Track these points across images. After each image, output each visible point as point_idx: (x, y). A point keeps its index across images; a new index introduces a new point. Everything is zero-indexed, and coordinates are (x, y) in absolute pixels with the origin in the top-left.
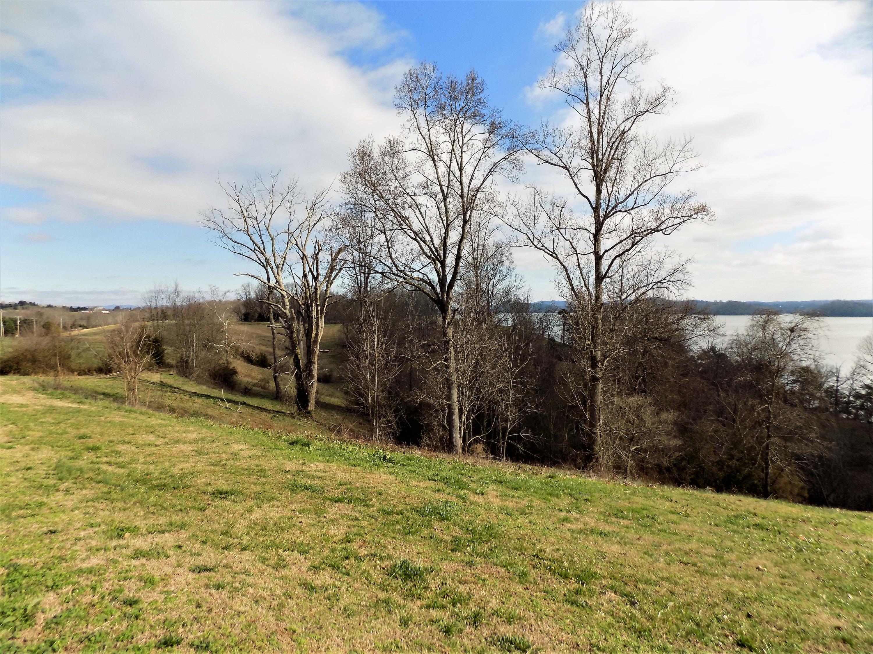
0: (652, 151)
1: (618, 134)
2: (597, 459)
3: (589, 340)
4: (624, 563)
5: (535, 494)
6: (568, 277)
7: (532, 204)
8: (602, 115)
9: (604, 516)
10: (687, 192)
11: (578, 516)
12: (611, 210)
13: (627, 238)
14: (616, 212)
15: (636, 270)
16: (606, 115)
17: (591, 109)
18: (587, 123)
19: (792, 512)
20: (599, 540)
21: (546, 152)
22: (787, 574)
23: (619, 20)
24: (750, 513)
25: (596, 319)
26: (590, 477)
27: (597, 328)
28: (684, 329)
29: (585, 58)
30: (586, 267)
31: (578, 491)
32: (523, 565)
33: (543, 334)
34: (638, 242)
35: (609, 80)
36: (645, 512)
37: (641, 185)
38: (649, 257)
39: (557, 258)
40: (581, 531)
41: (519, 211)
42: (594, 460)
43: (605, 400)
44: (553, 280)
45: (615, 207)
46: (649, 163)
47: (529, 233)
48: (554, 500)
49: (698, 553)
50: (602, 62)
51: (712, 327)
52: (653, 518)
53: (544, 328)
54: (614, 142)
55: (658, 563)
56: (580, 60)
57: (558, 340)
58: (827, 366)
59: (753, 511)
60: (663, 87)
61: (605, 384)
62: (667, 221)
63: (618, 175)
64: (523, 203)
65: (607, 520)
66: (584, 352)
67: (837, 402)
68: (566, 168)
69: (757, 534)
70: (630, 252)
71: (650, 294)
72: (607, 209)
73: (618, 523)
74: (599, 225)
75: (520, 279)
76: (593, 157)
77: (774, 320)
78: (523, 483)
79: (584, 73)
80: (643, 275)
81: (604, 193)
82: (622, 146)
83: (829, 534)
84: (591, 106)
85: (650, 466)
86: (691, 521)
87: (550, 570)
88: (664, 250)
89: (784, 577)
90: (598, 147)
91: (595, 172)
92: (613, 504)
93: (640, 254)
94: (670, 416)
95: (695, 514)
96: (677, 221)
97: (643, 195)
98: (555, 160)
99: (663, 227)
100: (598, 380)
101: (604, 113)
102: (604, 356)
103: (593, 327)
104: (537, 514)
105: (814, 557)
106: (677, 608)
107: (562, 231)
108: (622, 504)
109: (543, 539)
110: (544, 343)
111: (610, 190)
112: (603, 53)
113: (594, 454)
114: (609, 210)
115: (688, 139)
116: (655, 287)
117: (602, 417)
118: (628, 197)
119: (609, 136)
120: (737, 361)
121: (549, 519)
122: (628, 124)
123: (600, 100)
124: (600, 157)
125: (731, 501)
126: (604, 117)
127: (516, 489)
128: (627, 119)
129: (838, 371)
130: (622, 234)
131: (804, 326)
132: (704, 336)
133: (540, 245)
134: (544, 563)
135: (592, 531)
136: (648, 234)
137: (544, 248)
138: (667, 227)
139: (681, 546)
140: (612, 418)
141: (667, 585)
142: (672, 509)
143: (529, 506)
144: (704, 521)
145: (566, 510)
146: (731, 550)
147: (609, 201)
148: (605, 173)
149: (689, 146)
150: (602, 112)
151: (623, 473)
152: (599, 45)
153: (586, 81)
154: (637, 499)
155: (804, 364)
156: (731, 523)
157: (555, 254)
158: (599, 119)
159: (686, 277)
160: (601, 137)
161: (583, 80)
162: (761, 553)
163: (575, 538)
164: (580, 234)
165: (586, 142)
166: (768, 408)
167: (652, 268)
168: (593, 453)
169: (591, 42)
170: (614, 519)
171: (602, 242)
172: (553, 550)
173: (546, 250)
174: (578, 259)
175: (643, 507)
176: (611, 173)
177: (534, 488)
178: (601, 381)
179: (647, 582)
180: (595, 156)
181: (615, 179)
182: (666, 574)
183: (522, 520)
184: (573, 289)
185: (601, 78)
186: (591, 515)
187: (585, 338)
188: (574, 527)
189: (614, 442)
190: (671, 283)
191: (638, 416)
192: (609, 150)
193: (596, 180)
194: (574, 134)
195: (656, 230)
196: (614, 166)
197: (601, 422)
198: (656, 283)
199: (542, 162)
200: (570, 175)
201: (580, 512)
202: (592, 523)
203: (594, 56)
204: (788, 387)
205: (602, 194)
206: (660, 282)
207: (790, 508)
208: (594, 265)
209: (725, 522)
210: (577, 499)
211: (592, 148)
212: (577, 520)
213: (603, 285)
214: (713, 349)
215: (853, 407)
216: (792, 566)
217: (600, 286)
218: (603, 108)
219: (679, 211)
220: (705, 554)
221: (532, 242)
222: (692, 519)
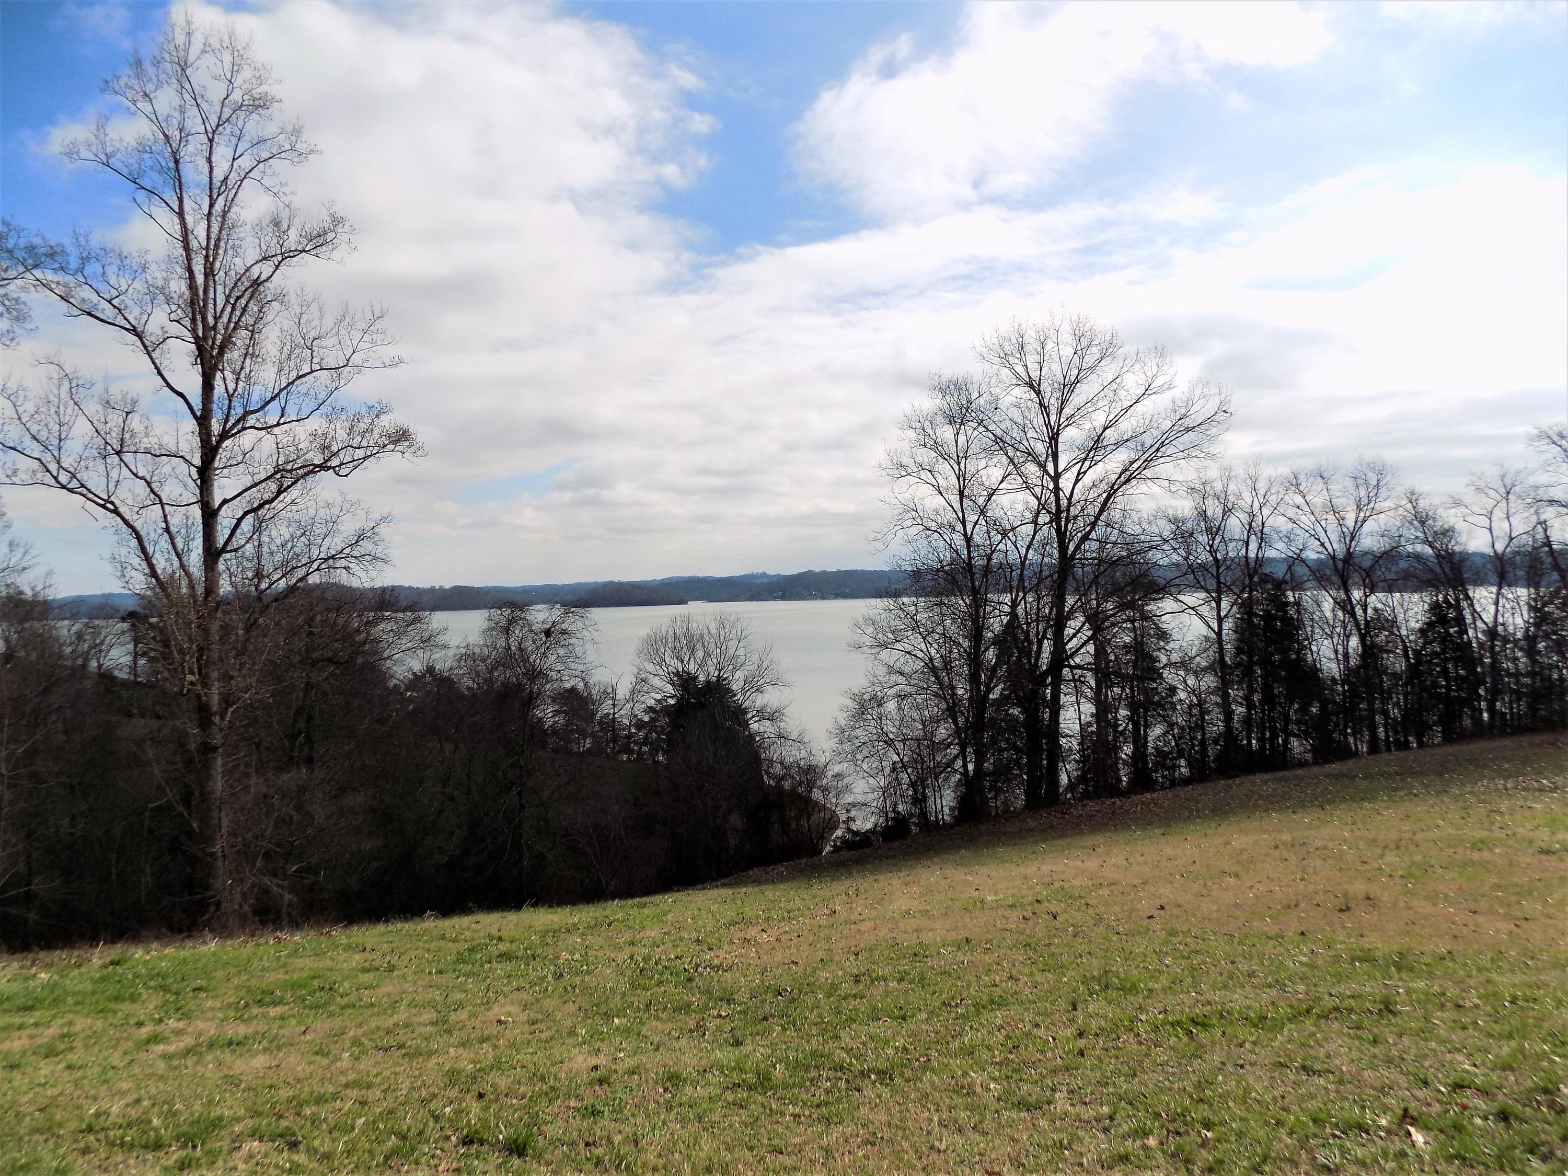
0: (313, 324)
1: (247, 284)
2: (218, 904)
3: (192, 672)
4: (275, 1082)
5: (79, 1008)
6: (143, 550)
7: (52, 398)
8: (213, 242)
9: (237, 1009)
10: (377, 405)
11: (181, 1025)
12: (234, 425)
13: (268, 478)
14: (244, 429)
15: (287, 537)
16: (222, 244)
17: (190, 226)
18: (181, 251)
19: (552, 920)
20: (227, 1056)
21: (86, 293)
22: (540, 1016)
23: (246, 73)
24: (492, 938)
25: (206, 632)
26: (205, 943)
27: (209, 650)
28: (377, 641)
29: (175, 123)
30: (183, 531)
31: (179, 976)
32: (55, 1158)
33: (84, 666)
34: (289, 487)
35: (226, 178)
36: (316, 983)
37: (292, 383)
38: (312, 512)
39: (116, 512)
40: (188, 1052)
41: (20, 410)
42: (212, 909)
43: (231, 786)
44: (108, 555)
45: (243, 418)
46: (309, 344)
47: (47, 458)
48: (125, 1007)
49: (407, 1026)
50: (211, 141)
51: (426, 635)
52: (331, 989)
53: (88, 653)
54: (238, 298)
55: (339, 1064)
56: (163, 125)
57: (122, 675)
58: (599, 683)
59: (497, 934)
60: (332, 215)
61: (229, 756)
62: (343, 452)
63: (248, 361)
64: (28, 394)
65: (242, 1016)
66: (184, 699)
67: (615, 739)
68: (134, 331)
69: (500, 969)
70: (273, 505)
71: (314, 579)
72: (226, 421)
73: (265, 1016)
74: (209, 451)
75: (22, 550)
76: (194, 320)
77: (521, 619)
78: (46, 992)
79: (174, 154)
80: (300, 544)
81: (219, 390)
82: (253, 308)
83: (600, 941)
84: (189, 219)
85: (326, 896)
86: (399, 977)
87: (122, 1144)
88: (339, 499)
89: (534, 1023)
90: (205, 300)
91: (200, 348)
92: (253, 982)
93: (294, 508)
94: (359, 799)
95: (406, 962)
96: (360, 453)
97: (296, 401)
98: (108, 312)
99: (335, 462)
100: (215, 749)
101: (218, 240)
102: (227, 701)
103: (201, 650)
104: (86, 1047)
105: (577, 980)
106: (372, 1125)
107: (127, 457)
108: (271, 979)
109: (103, 1091)
110: (88, 684)
111: (231, 387)
112: (214, 125)
113: (214, 896)
114: (230, 424)
115: (377, 313)
116: (323, 566)
117: (225, 822)
118: (269, 402)
119: (230, 285)
120: (469, 688)
121: (115, 1047)
122: (266, 269)
123: (210, 213)
124: (211, 321)
125: (465, 926)
126: (217, 246)
127: (30, 1008)
128: (265, 259)
129: (614, 690)
130: (256, 470)
131: (564, 626)
132: (414, 649)
133: (74, 484)
134: (107, 1137)
135: (211, 1045)
136: (307, 474)
137: (85, 491)
138: (342, 464)
139: (379, 1024)
140: (247, 820)
141: (354, 1093)
142: (367, 964)
143: (63, 1036)
144: (419, 972)
145: (153, 1020)
146: (461, 1006)
147: (229, 408)
148: (221, 352)
149: (379, 325)
150: (214, 236)
151: (274, 922)
152: (204, 106)
153: (177, 170)
154: (299, 962)
155: (568, 685)
156: (465, 962)
157: (112, 503)
158: (207, 248)
159: (380, 549)
160: (211, 283)
161: (172, 165)
162: (505, 996)
163: (176, 1068)
164: (167, 466)
165: (179, 287)
166: (518, 761)
167: (317, 532)
168: (209, 894)
169: (187, 96)
170: (255, 1011)
171: (216, 484)
172: (127, 1105)
173: (90, 496)
174: (165, 516)
175: (312, 974)
176: (233, 355)
177: (75, 994)
178: (220, 750)
179: (320, 1100)
180: (198, 317)
181: (242, 368)
182: (352, 1077)
183: (46, 1069)
184: (153, 573)
185: (211, 172)
186: (210, 1015)
187: (183, 672)
188: (172, 1048)
189: (254, 866)
190: (353, 560)
191: (299, 808)
192: (229, 309)
193: (202, 364)
194: (154, 267)
195: (323, 467)
196: (239, 342)
197: (224, 830)
198: (326, 560)
199: (76, 312)
200: (145, 347)
201: (186, 1016)
202: (210, 1029)
203: (194, 124)
204: (549, 723)
205: (216, 391)
206: (333, 557)
207: (550, 916)
208: (201, 527)
209: (454, 963)
210: (177, 993)
211: (192, 303)
212: (179, 1032)
213: (221, 566)
214: (430, 670)
215: (635, 743)
216: (546, 1003)
217: (213, 569)
218: (215, 229)
219: (363, 437)
220: (420, 1024)
221: (56, 478)
222: (400, 973)
